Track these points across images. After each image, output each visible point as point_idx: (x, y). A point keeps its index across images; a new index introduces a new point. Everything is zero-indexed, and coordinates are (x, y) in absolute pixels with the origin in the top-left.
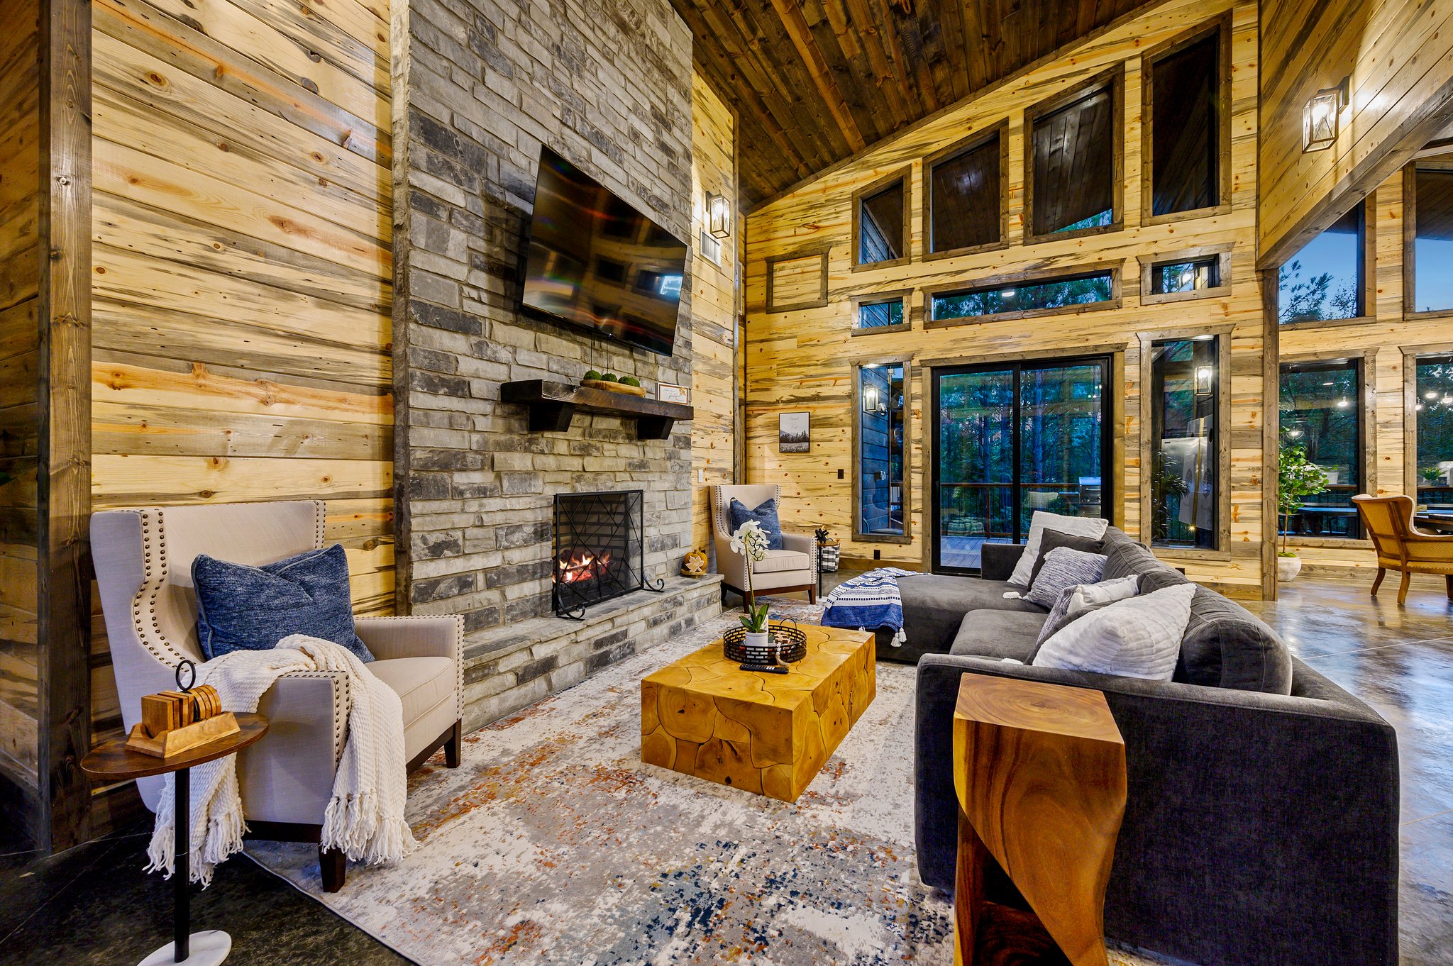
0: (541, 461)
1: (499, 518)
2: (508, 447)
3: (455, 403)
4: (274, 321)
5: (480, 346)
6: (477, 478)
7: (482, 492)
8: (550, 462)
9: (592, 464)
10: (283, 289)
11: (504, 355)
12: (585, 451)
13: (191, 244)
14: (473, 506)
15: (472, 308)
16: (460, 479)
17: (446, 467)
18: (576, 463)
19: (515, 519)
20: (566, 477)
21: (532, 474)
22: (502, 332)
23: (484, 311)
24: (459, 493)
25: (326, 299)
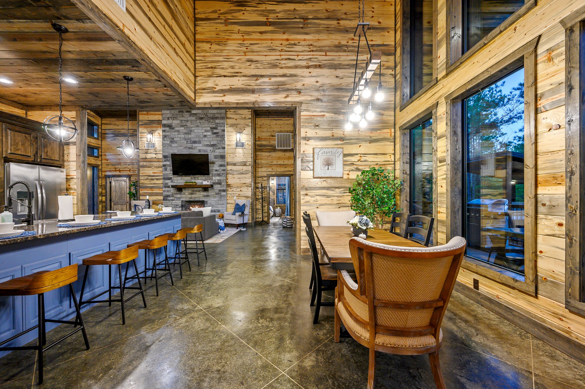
0: (182, 196)
1: (175, 204)
2: (177, 194)
3: (168, 189)
4: (152, 183)
5: (172, 181)
6: (171, 198)
7: (172, 200)
8: (184, 196)
9: (193, 196)
10: (153, 179)
11: (176, 181)
12: (192, 194)
13: (146, 177)
14: (171, 202)
15: (170, 176)
16: (169, 198)
17: (167, 197)
18: (190, 196)
19: (178, 204)
20: (188, 198)
21: (180, 198)
22: (175, 178)
23: (172, 176)
24: (169, 200)
25: (157, 179)
